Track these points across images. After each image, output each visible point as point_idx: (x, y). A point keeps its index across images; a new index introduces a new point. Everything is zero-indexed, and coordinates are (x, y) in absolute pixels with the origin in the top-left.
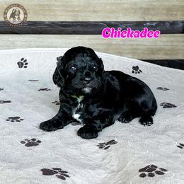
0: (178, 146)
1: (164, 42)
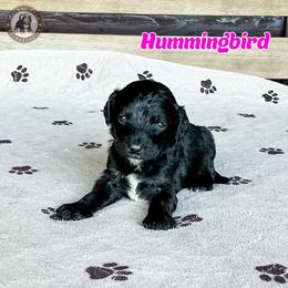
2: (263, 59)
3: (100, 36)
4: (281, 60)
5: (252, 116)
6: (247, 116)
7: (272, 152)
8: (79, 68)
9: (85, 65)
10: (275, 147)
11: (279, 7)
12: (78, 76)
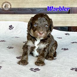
0: (71, 69)
1: (61, 18)
2: (63, 20)
3: (14, 15)
4: (68, 21)
5: (61, 38)
6: (60, 38)
7: (65, 49)
8: (10, 26)
9: (11, 26)
10: (66, 48)
11: (68, 4)
12: (9, 29)
